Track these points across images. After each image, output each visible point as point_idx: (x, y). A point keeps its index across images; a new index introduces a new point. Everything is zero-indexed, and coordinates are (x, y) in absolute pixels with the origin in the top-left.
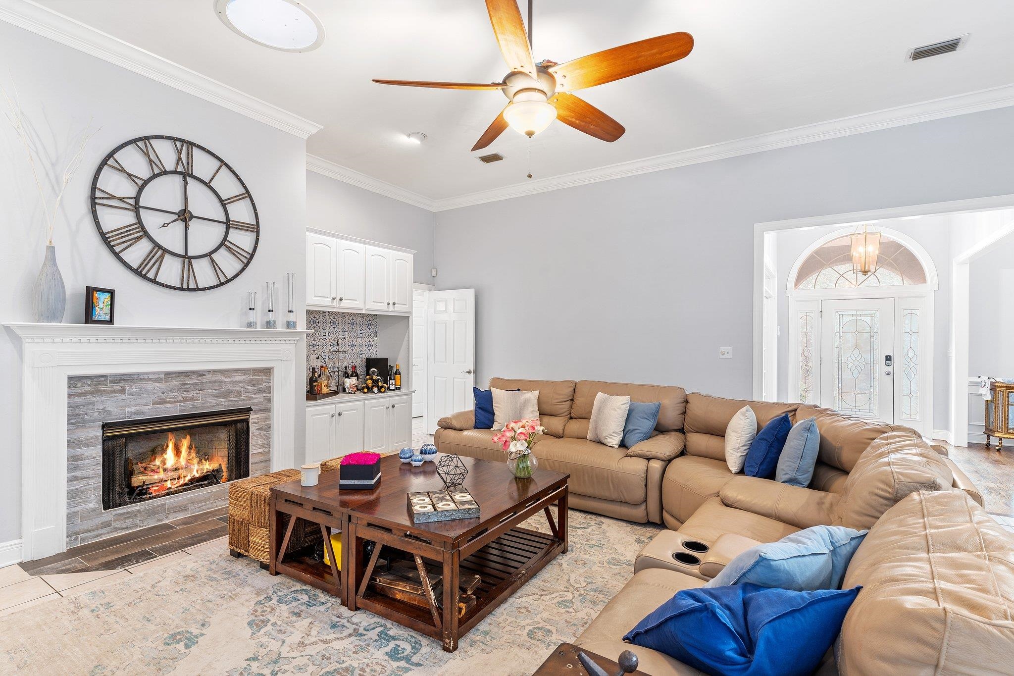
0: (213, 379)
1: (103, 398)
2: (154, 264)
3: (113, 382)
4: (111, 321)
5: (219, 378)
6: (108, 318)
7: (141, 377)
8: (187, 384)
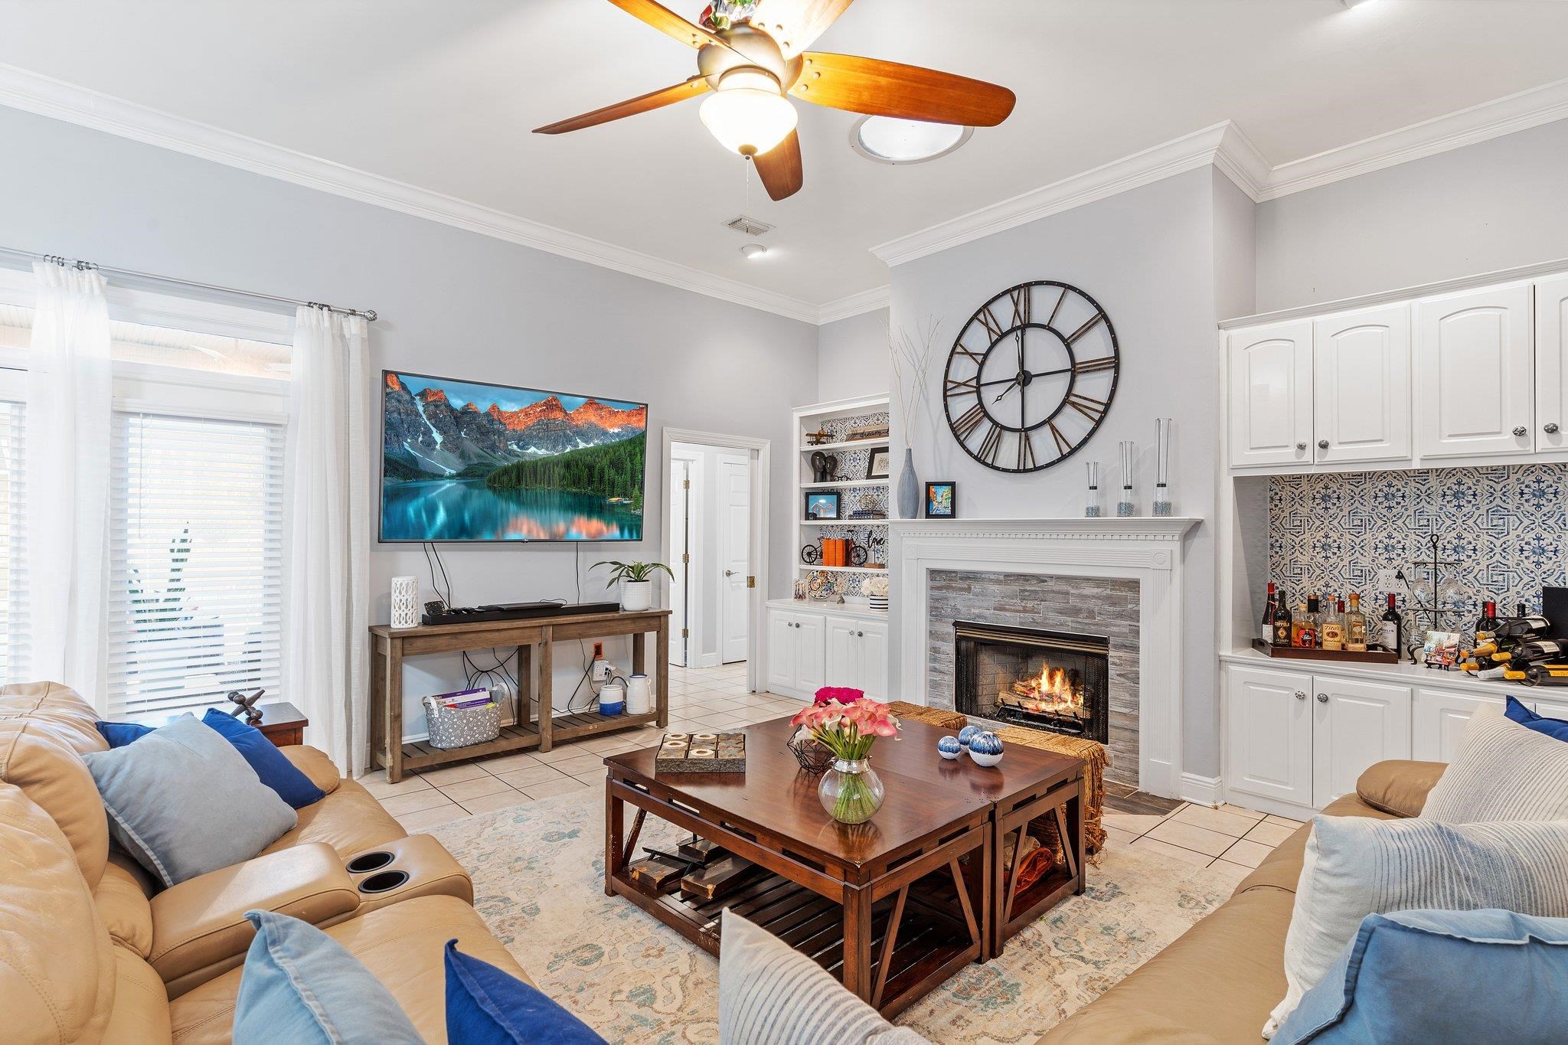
0: (1056, 588)
1: (954, 595)
2: (991, 447)
3: (961, 579)
4: (953, 515)
5: (1064, 587)
6: (948, 511)
7: (983, 576)
8: (1027, 591)
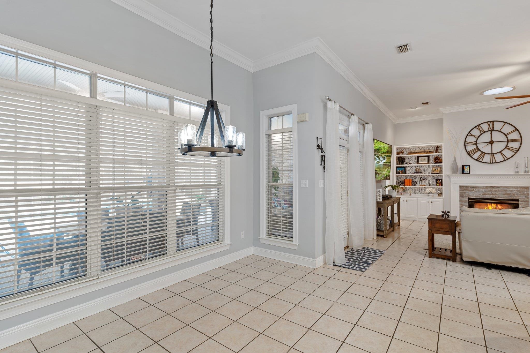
0: (503, 189)
1: (468, 192)
2: (481, 158)
3: (471, 188)
4: (469, 173)
5: (505, 189)
6: (468, 172)
7: (478, 187)
8: (493, 190)
